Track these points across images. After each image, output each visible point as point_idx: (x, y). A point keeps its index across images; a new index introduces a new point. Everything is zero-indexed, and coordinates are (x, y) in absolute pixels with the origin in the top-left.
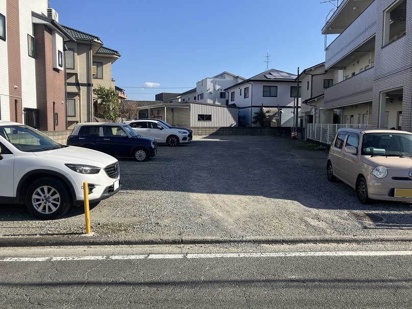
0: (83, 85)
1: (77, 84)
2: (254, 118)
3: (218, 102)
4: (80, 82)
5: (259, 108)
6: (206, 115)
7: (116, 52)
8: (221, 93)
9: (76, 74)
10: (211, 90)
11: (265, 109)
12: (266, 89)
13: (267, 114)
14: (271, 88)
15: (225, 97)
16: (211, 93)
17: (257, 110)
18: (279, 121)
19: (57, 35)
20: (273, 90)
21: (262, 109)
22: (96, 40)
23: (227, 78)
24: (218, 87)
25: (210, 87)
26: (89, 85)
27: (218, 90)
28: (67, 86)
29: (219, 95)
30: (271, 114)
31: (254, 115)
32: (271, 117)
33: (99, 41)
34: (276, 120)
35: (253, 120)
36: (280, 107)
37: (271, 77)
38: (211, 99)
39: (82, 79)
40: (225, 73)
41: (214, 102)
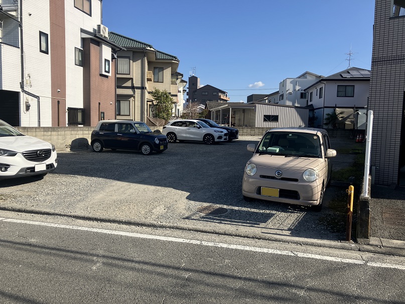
0: (138, 88)
1: (133, 88)
2: (327, 119)
3: (298, 103)
4: (135, 85)
5: (332, 109)
6: (273, 116)
7: (175, 57)
8: (302, 94)
9: (132, 79)
10: (291, 91)
11: (338, 110)
12: (342, 89)
13: (341, 116)
14: (347, 87)
15: (305, 98)
16: (290, 93)
17: (330, 111)
18: (355, 123)
19: (104, 46)
20: (349, 90)
21: (335, 110)
22: (149, 48)
23: (309, 78)
24: (298, 88)
25: (290, 87)
26: (143, 88)
27: (299, 90)
28: (117, 89)
29: (299, 95)
30: (345, 115)
31: (325, 116)
32: (345, 119)
33: (152, 49)
34: (351, 122)
35: (325, 122)
36: (356, 108)
37: (348, 76)
38: (290, 100)
39: (137, 83)
40: (306, 73)
41: (293, 104)
